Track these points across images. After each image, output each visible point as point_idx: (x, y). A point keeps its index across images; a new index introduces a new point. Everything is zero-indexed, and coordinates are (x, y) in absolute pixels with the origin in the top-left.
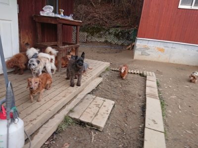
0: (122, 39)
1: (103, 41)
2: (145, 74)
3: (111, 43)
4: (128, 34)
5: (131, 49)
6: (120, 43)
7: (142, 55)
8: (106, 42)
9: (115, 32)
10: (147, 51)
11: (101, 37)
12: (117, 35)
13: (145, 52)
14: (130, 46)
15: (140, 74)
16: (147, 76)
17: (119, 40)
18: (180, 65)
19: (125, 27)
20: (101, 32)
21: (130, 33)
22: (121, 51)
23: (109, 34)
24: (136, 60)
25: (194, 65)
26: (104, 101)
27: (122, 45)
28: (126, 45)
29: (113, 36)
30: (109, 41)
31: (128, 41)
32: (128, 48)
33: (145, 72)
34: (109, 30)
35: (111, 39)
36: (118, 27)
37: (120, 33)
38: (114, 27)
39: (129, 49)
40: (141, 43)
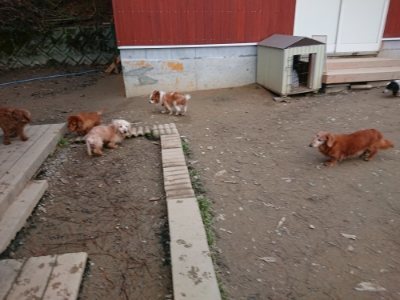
0: (89, 50)
1: (44, 62)
2: (156, 133)
3: (64, 65)
4: (101, 36)
5: (116, 71)
6: (88, 60)
7: (142, 84)
8: (52, 63)
9: (69, 37)
10: (149, 75)
11: (35, 53)
12: (74, 44)
13: (147, 77)
14: (113, 66)
15: (146, 136)
16: (163, 138)
17: (83, 54)
18: (218, 90)
19: (87, 21)
20: (33, 42)
21: (105, 34)
22: (96, 80)
23: (54, 42)
24: (131, 98)
25: (241, 85)
26: (54, 264)
27: (95, 64)
28: (103, 63)
29: (64, 45)
30: (60, 60)
31: (105, 54)
32: (109, 70)
33: (155, 127)
34: (50, 33)
35: (62, 54)
36: (71, 23)
37: (81, 39)
38: (61, 24)
39: (113, 72)
40: (130, 57)
